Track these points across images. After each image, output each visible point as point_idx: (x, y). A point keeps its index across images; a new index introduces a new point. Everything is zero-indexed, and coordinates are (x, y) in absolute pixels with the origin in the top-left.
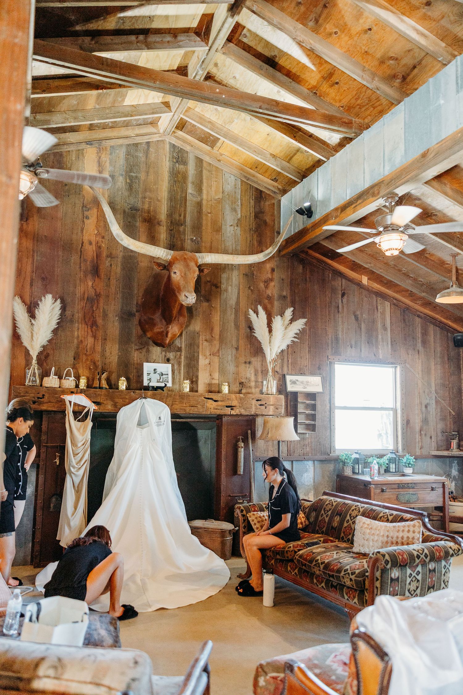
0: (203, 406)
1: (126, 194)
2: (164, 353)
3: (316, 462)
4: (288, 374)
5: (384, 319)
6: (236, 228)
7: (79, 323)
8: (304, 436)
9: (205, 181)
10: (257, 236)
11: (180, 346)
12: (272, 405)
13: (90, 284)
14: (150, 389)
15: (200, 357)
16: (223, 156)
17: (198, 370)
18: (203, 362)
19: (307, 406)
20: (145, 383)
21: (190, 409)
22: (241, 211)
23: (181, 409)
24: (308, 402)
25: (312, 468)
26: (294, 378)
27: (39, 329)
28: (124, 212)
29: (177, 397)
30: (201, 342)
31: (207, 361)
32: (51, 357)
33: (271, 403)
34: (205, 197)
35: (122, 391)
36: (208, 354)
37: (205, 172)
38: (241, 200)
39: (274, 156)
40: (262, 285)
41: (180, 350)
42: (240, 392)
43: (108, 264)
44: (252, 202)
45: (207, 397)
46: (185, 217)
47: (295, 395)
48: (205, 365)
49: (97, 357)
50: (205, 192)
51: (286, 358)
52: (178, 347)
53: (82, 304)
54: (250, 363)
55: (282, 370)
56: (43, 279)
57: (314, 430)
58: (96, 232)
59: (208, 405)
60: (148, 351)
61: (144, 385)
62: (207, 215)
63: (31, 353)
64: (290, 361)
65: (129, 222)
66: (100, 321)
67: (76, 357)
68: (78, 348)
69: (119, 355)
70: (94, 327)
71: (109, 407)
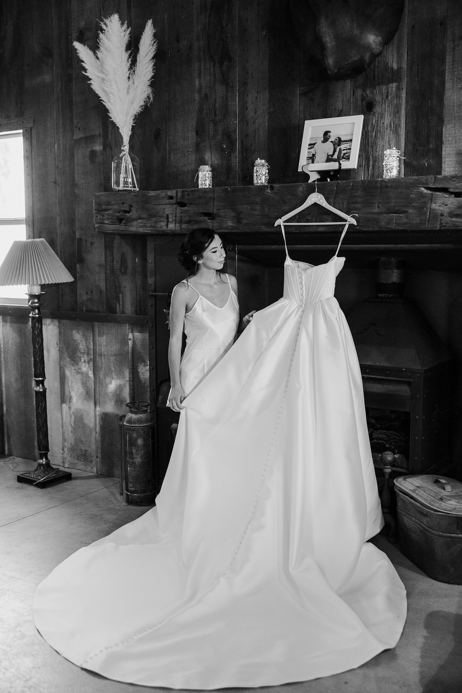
0: (421, 209)
2: (359, 92)
7: (200, 61)
11: (395, 66)
17: (441, 121)
20: (303, 166)
29: (359, 193)
30: (449, 46)
45: (431, 186)
49: (235, 124)
52: (393, 71)
53: (204, 18)
59: (434, 206)
61: (299, 170)
67: (200, 131)
68: (201, 110)
69: (269, 113)
70: (226, 63)
71: (230, 224)
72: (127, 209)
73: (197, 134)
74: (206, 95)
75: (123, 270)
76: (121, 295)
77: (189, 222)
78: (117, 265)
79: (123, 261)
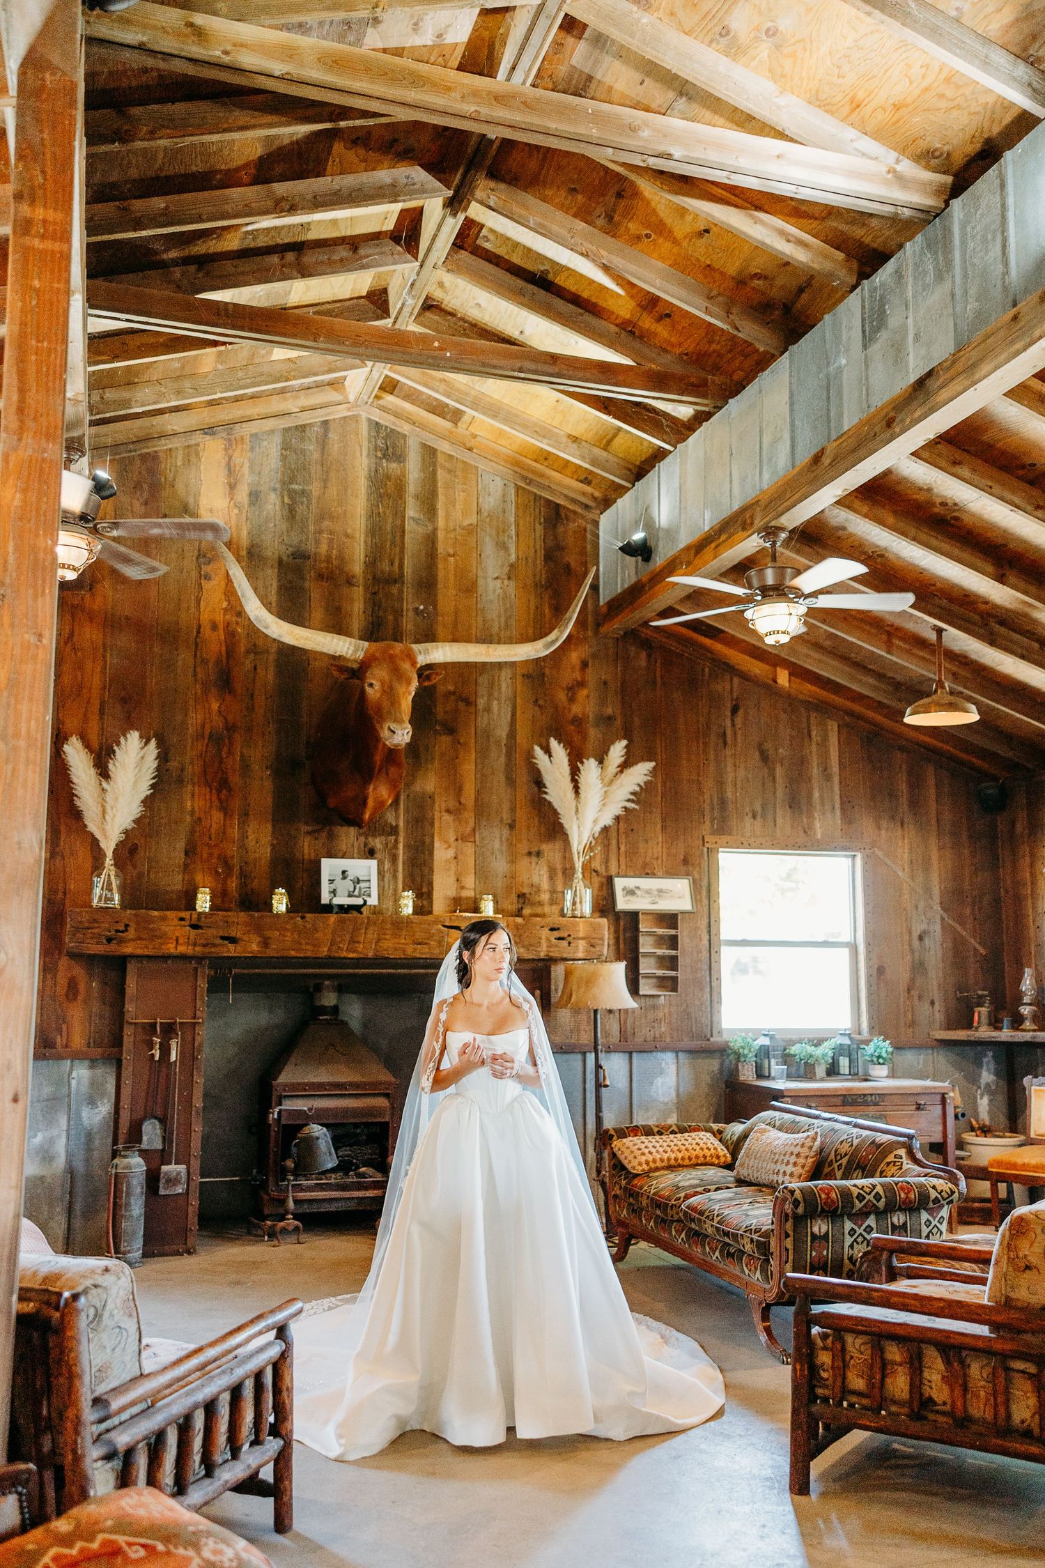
0: (440, 943)
1: (283, 526)
2: (362, 839)
3: (680, 1054)
4: (619, 876)
5: (824, 756)
6: (506, 582)
7: (194, 784)
8: (655, 1000)
9: (440, 491)
10: (551, 598)
11: (394, 824)
12: (583, 939)
13: (215, 706)
14: (335, 909)
15: (437, 844)
16: (478, 439)
17: (431, 870)
18: (442, 854)
19: (661, 941)
20: (325, 898)
21: (415, 950)
22: (517, 549)
23: (396, 949)
24: (660, 931)
25: (673, 1068)
26: (631, 882)
27: (117, 799)
28: (280, 562)
29: (389, 926)
30: (437, 815)
31: (451, 853)
32: (141, 853)
33: (581, 935)
34: (441, 523)
35: (278, 915)
36: (452, 837)
37: (441, 474)
38: (517, 525)
39: (575, 439)
40: (562, 696)
41: (394, 830)
42: (519, 913)
43: (248, 665)
44: (539, 529)
45: (447, 924)
46: (401, 566)
47: (633, 917)
48: (447, 861)
49: (232, 850)
50: (441, 513)
51: (614, 842)
52: (391, 827)
53: (200, 746)
54: (538, 854)
55: (607, 867)
56: (124, 701)
57: (674, 989)
58: (225, 604)
60: (331, 837)
61: (323, 902)
62: (445, 560)
63: (102, 845)
64: (623, 848)
65: (291, 582)
66: (235, 780)
67: (190, 852)
68: (192, 832)
69: (272, 845)
70: (224, 792)
71: (255, 947)
72: (122, 928)
73: (186, 854)
74: (200, 819)
75: (71, 997)
76: (64, 1026)
77: (204, 946)
78: (61, 989)
79: (72, 986)
